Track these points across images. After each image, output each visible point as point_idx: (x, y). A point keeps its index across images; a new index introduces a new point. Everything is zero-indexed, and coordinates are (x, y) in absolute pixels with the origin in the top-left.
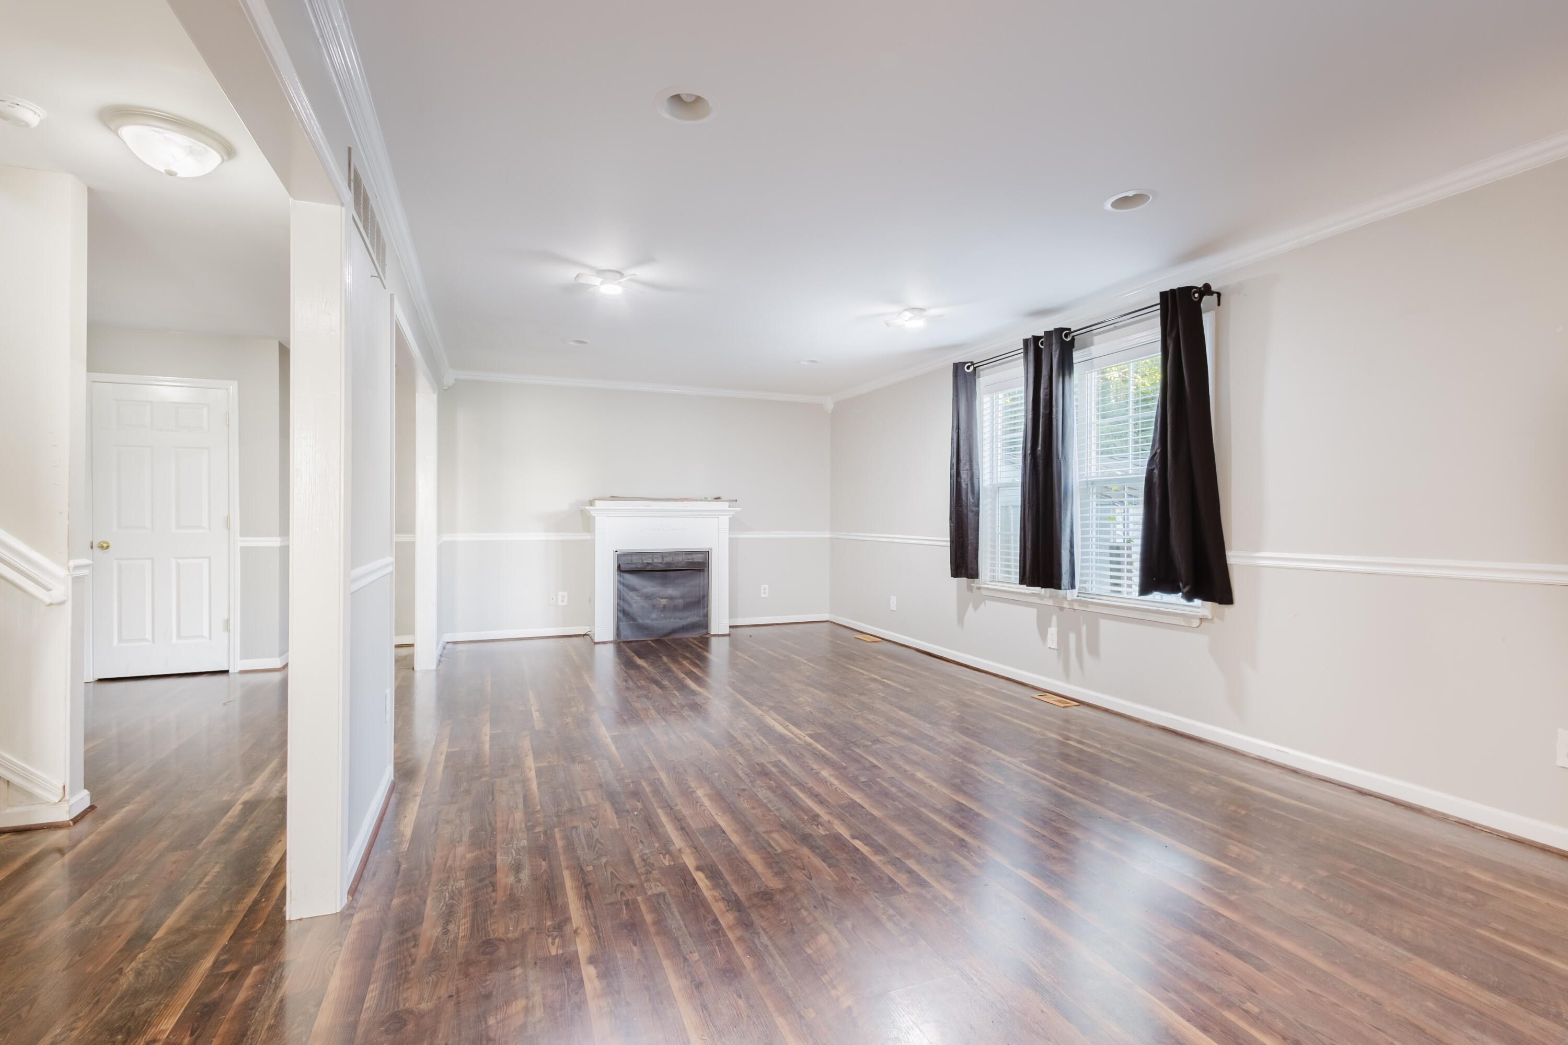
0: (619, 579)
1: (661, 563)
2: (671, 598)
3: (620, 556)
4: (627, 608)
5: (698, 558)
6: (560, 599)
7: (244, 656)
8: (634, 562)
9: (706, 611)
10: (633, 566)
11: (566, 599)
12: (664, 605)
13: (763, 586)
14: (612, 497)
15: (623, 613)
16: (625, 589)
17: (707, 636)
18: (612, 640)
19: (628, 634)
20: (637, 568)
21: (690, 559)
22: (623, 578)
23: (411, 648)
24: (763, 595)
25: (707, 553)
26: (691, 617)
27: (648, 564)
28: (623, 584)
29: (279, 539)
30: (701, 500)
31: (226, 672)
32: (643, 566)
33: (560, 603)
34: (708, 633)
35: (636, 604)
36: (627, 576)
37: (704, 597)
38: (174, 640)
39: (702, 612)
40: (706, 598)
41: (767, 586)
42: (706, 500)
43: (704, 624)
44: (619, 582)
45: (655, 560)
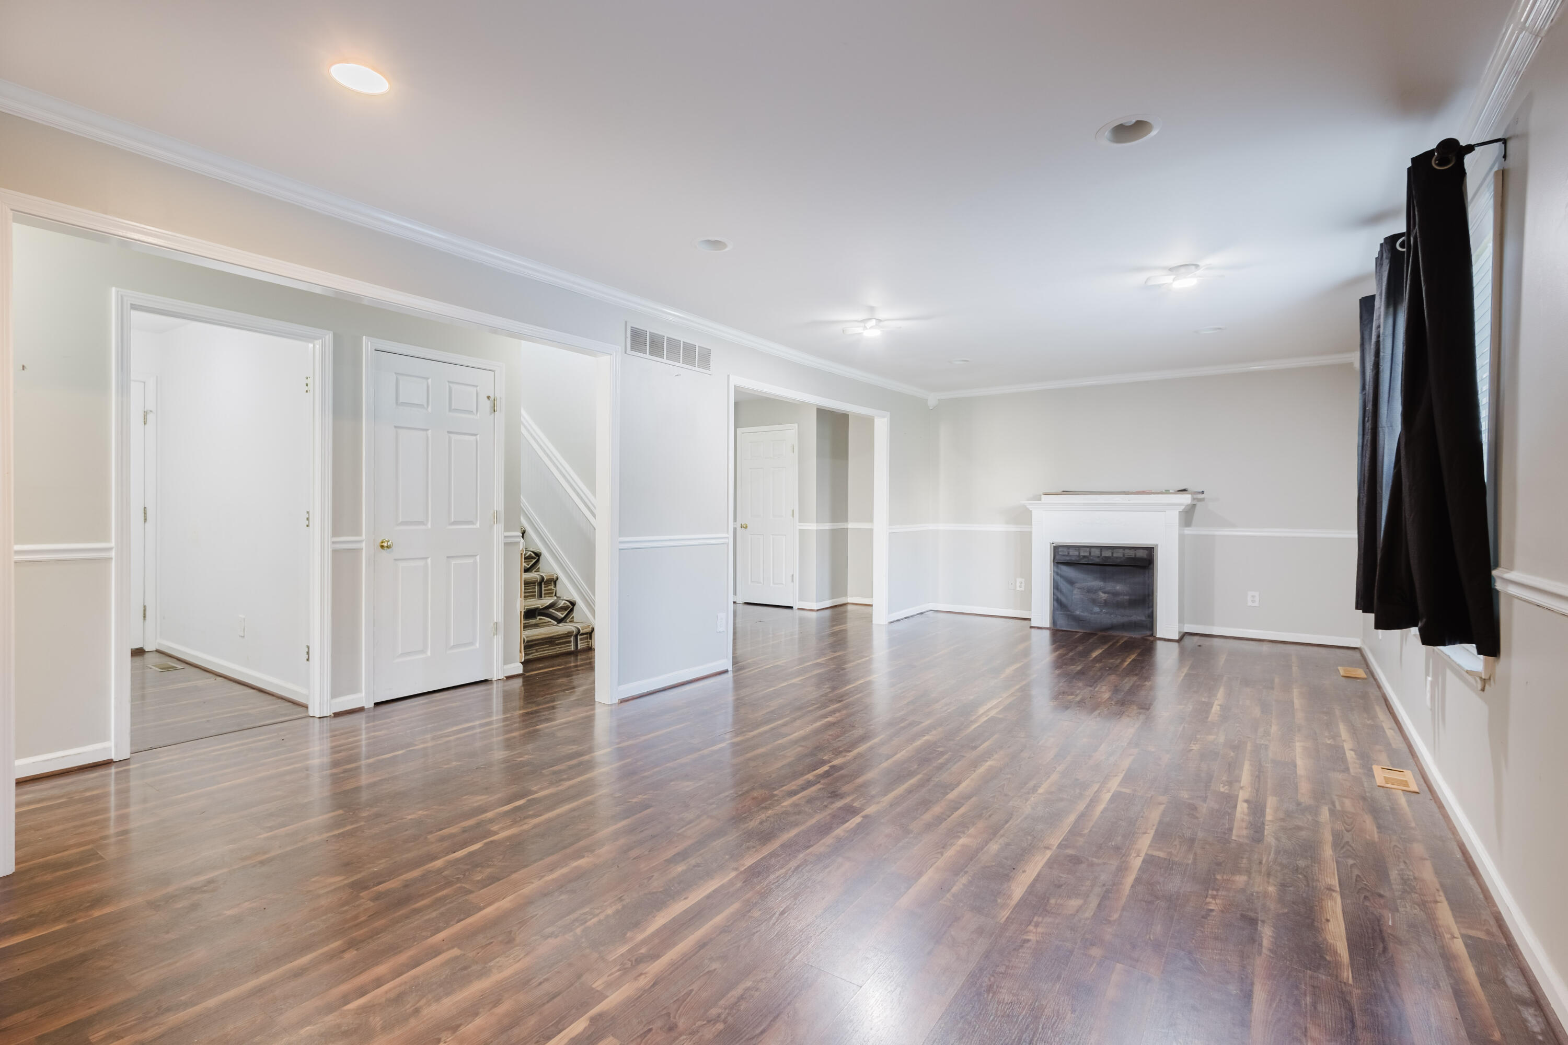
0: (1056, 570)
1: (1098, 557)
2: (1116, 594)
3: (1056, 549)
4: (1063, 599)
5: (1142, 554)
6: (1018, 584)
7: (801, 599)
8: (1071, 554)
9: (1150, 610)
10: (1068, 558)
11: (1023, 585)
12: (1105, 600)
13: (1250, 593)
14: (1064, 491)
15: (1059, 604)
16: (1062, 580)
17: (1151, 639)
18: (1049, 626)
19: (1063, 624)
20: (1070, 560)
21: (1131, 554)
22: (1061, 570)
23: (870, 608)
24: (1250, 604)
25: (1150, 550)
26: (1137, 616)
27: (1084, 557)
28: (1061, 576)
29: (815, 524)
30: (1161, 493)
31: (791, 608)
32: (1077, 559)
33: (1018, 589)
34: (1152, 635)
35: (1075, 596)
36: (1064, 568)
37: (1149, 595)
38: (771, 585)
39: (1147, 612)
40: (1151, 598)
41: (1257, 594)
42: (1167, 492)
43: (1150, 623)
44: (1056, 573)
45: (1093, 554)
